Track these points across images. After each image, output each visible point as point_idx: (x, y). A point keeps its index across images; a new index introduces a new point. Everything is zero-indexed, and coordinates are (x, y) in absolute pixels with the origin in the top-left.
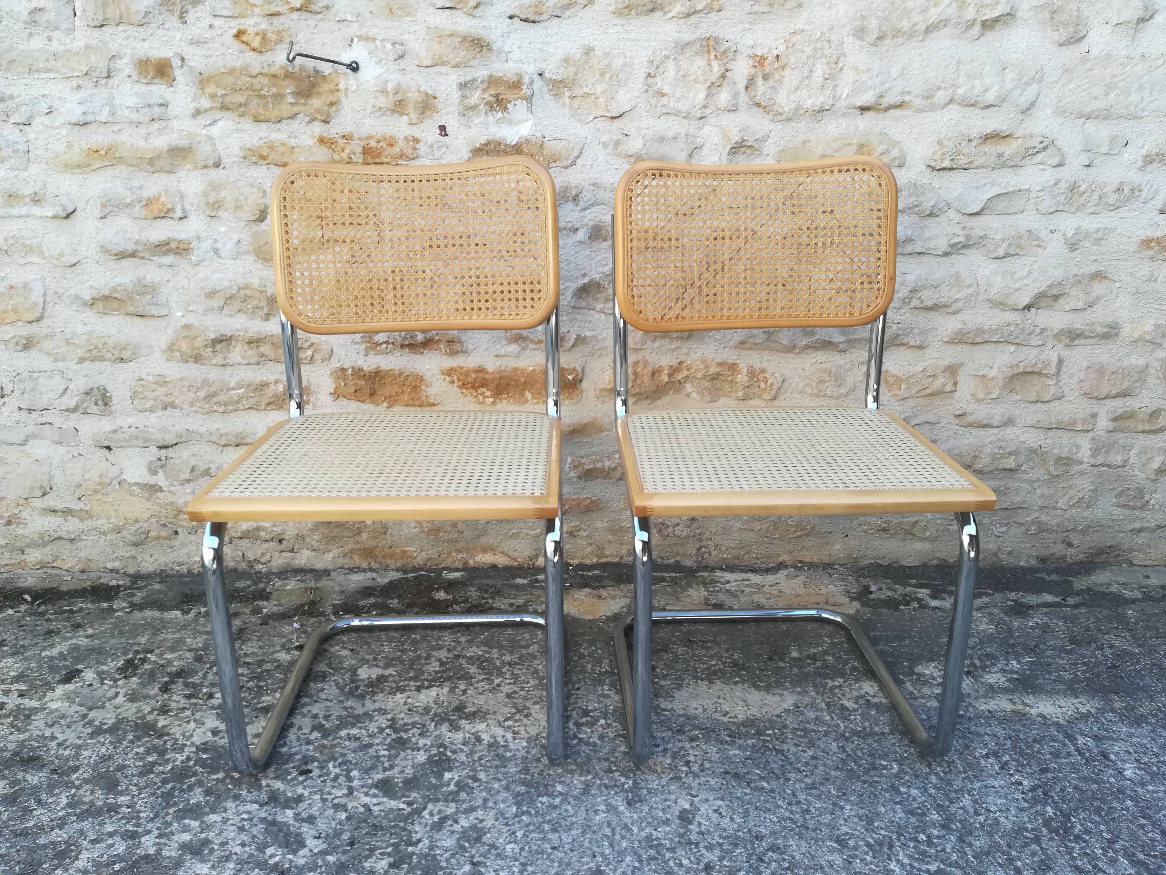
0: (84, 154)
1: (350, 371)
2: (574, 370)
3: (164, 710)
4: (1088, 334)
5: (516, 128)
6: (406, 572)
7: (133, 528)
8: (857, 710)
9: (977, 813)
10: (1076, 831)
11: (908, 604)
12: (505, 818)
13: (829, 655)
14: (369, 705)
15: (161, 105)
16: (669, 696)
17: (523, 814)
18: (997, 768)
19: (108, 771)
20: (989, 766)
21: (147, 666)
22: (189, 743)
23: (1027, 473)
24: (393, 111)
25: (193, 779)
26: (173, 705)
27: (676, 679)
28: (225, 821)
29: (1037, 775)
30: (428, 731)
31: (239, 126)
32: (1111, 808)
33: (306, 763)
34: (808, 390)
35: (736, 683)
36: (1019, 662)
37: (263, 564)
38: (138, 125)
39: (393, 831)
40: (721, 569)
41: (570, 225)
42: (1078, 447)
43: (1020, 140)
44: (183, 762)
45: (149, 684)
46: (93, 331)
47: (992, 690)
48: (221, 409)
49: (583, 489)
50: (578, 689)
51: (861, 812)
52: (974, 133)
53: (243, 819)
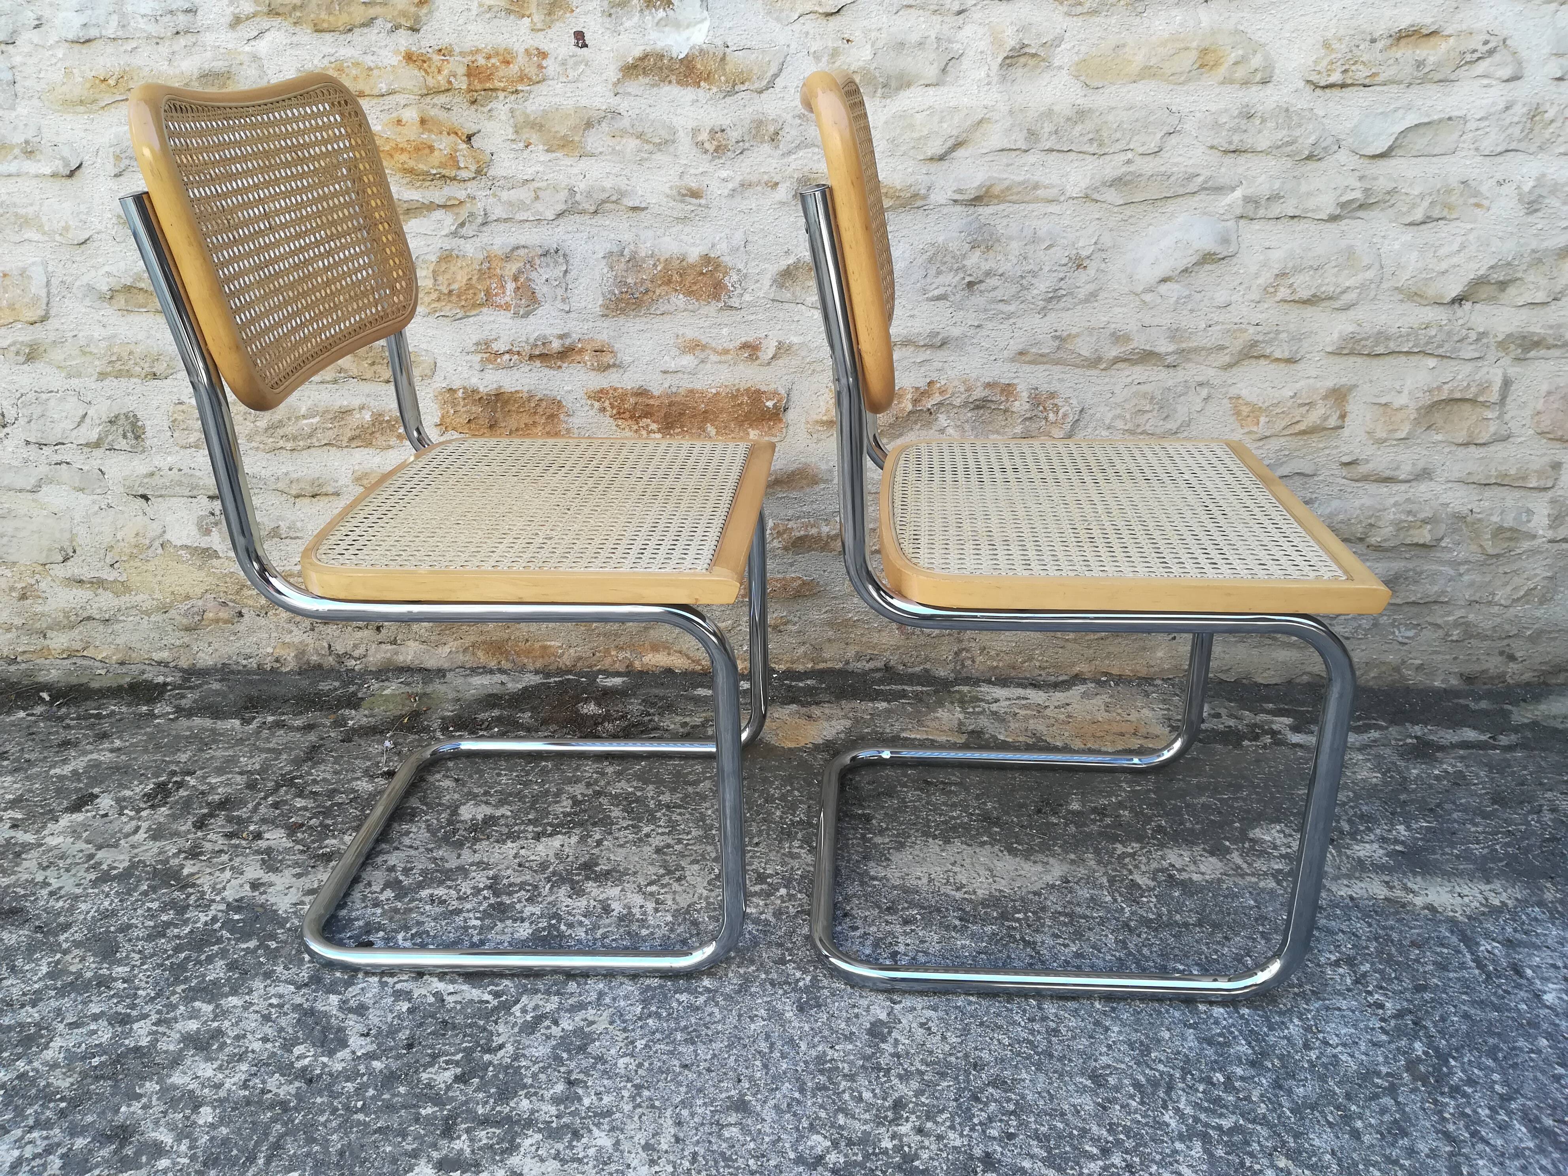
0: (88, 85)
1: (460, 394)
2: (776, 393)
3: (194, 853)
4: (1551, 341)
5: (686, 34)
6: (548, 675)
7: (184, 607)
8: (1154, 889)
9: (1307, 1046)
10: (1455, 1080)
11: (1256, 738)
12: (624, 1021)
13: (1125, 808)
14: (467, 856)
15: (188, 11)
16: (884, 858)
17: (650, 1016)
18: (1349, 981)
19: (108, 932)
20: (1337, 978)
21: (183, 793)
22: (218, 898)
23: (1450, 550)
24: (509, 12)
25: (216, 948)
26: (208, 846)
27: (897, 836)
28: (247, 1006)
29: (1408, 995)
30: (539, 895)
31: (295, 39)
32: (1514, 1048)
33: (368, 933)
34: (1120, 424)
35: (983, 844)
36: (1408, 828)
37: (356, 659)
38: (159, 40)
39: (468, 1031)
40: (989, 682)
41: (766, 177)
42: (1530, 513)
43: (1452, 40)
44: (206, 924)
45: (181, 816)
46: (114, 336)
47: (1361, 867)
48: (289, 445)
49: (792, 565)
50: (757, 844)
51: (1134, 1036)
52: (1380, 29)
53: (271, 1005)
